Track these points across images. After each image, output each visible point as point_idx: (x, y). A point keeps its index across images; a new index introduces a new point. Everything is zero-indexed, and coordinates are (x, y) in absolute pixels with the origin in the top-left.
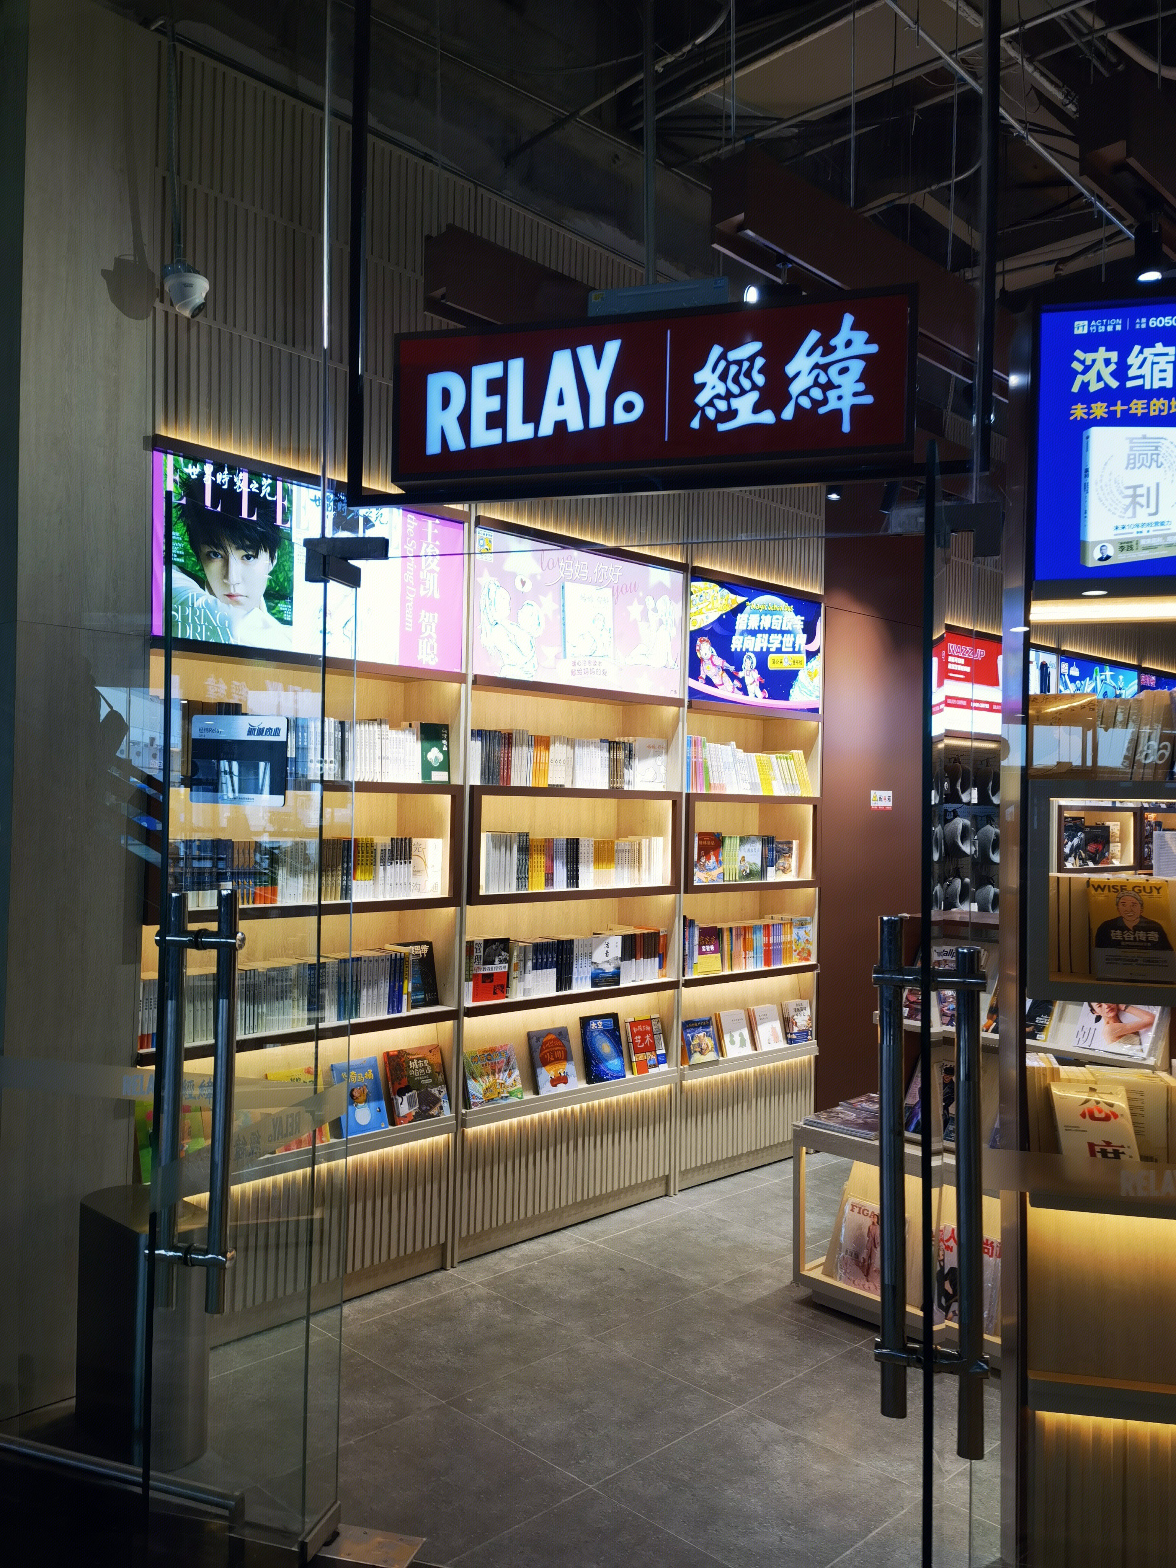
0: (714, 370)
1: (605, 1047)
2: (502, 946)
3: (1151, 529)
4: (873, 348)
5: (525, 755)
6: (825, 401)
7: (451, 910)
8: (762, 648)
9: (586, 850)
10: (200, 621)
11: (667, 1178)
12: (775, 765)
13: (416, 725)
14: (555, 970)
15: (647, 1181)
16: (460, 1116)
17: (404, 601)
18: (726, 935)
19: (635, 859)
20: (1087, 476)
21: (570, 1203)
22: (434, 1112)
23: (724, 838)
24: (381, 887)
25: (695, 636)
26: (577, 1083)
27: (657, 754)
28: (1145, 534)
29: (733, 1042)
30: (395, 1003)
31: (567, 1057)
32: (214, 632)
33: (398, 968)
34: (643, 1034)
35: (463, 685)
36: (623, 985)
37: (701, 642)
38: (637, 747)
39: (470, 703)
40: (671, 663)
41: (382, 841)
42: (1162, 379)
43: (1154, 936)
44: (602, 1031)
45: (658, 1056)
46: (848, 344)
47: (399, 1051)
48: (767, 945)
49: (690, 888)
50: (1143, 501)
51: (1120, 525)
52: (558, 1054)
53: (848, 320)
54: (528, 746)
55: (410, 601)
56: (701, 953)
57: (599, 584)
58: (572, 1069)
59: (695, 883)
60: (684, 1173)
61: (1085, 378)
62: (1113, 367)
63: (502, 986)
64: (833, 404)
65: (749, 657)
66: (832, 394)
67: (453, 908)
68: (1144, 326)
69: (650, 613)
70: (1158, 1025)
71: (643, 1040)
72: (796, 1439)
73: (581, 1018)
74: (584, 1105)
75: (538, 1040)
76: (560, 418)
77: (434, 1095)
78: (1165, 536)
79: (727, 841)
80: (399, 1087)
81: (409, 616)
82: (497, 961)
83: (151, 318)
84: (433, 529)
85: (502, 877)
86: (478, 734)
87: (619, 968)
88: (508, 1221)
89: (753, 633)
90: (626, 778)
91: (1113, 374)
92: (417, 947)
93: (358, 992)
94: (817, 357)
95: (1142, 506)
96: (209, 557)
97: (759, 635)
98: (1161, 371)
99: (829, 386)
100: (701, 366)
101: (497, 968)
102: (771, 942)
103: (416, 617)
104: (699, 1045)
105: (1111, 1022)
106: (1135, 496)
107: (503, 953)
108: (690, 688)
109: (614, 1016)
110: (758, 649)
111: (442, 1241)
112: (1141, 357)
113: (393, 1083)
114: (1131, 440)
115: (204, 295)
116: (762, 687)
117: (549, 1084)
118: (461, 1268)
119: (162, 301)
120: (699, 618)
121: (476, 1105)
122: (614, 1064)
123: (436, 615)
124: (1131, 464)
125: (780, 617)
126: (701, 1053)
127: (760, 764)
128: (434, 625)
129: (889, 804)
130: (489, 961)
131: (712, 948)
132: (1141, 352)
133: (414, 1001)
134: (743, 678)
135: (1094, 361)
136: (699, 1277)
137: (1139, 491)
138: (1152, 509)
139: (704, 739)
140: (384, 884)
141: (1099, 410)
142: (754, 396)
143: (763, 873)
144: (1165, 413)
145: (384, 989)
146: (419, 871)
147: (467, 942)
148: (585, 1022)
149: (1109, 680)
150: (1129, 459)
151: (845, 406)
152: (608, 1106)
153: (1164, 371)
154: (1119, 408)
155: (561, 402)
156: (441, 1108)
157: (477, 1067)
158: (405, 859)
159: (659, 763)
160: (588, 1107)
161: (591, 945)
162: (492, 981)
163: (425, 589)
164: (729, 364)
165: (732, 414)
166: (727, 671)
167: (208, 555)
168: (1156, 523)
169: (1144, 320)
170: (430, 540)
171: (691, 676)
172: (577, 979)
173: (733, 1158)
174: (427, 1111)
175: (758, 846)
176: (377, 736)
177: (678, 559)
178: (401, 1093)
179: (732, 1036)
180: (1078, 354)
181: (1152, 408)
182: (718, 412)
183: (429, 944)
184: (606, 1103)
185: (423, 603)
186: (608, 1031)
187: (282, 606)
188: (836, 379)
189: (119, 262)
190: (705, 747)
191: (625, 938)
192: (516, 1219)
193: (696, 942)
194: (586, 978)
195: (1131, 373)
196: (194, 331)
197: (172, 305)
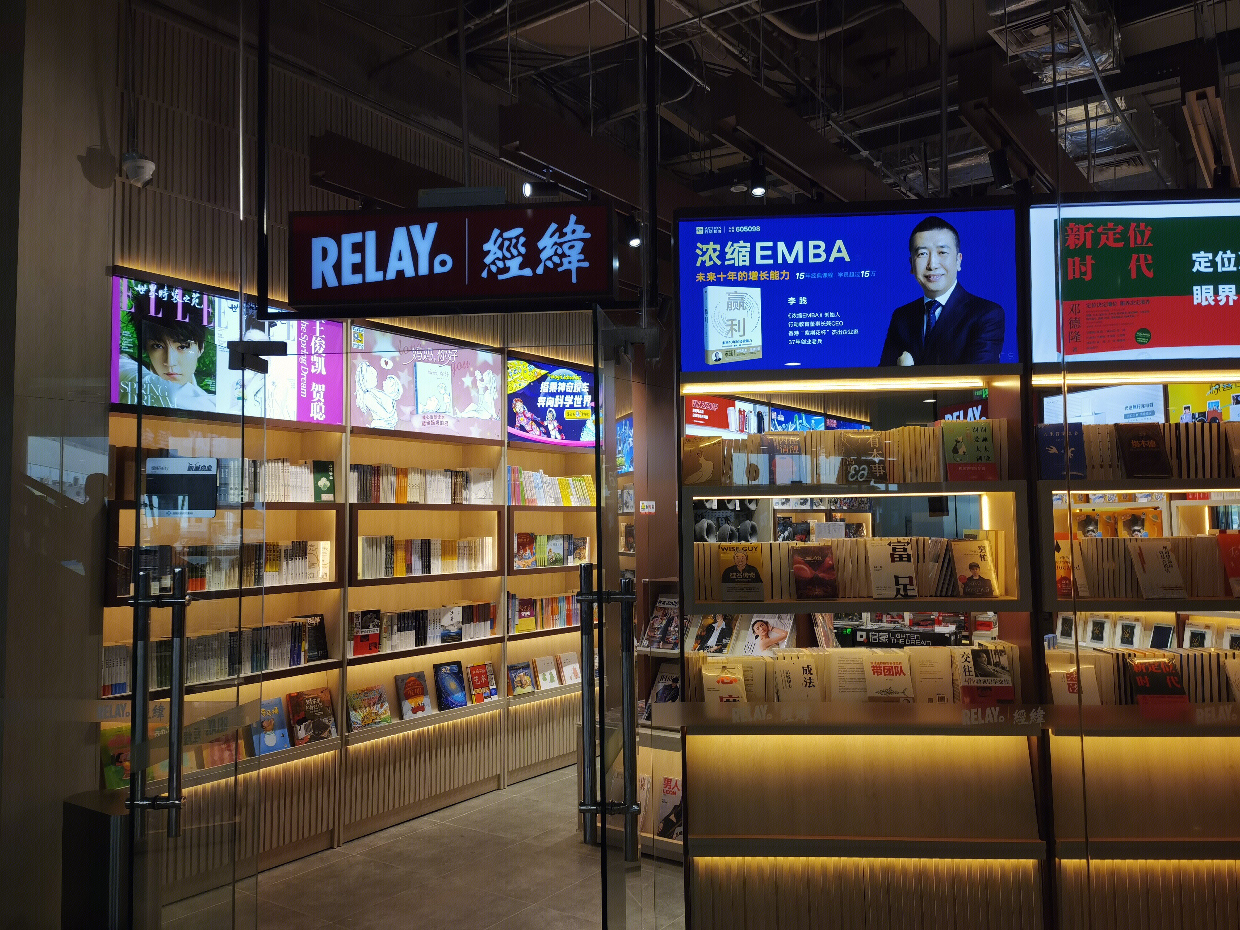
0: (495, 243)
1: (452, 685)
2: (375, 615)
3: (741, 344)
4: (588, 235)
5: (390, 482)
6: (561, 264)
7: (337, 591)
8: (559, 405)
9: (435, 547)
10: (146, 392)
11: (498, 777)
12: (572, 486)
13: (310, 462)
14: (414, 631)
15: (484, 779)
16: (344, 737)
17: (300, 376)
18: (539, 604)
19: (472, 553)
20: (707, 313)
21: (427, 797)
22: (324, 735)
23: (536, 537)
24: (284, 577)
25: (511, 397)
26: (431, 711)
27: (486, 479)
28: (738, 346)
29: (545, 679)
30: (295, 657)
31: (424, 693)
32: (157, 400)
33: (297, 633)
34: (480, 675)
35: (344, 434)
36: (464, 641)
37: (516, 401)
38: (472, 475)
39: (349, 446)
40: (495, 416)
41: (285, 543)
42: (743, 261)
43: (752, 575)
44: (449, 674)
45: (490, 690)
46: (574, 232)
47: (298, 693)
48: (569, 610)
49: (511, 572)
50: (736, 328)
51: (725, 341)
52: (417, 691)
53: (573, 218)
54: (392, 475)
55: (304, 377)
56: (520, 617)
57: (441, 363)
58: (427, 701)
59: (515, 568)
60: (511, 773)
61: (704, 259)
62: (717, 253)
63: (375, 644)
64: (566, 266)
65: (551, 412)
66: (565, 260)
67: (338, 590)
68: (733, 231)
69: (479, 383)
70: (789, 637)
71: (480, 679)
72: (569, 918)
73: (434, 665)
74: (437, 725)
75: (402, 681)
76: (400, 268)
77: (324, 723)
78: (748, 348)
79: (538, 538)
80: (298, 718)
81: (304, 386)
82: (371, 627)
83: (112, 188)
84: (320, 327)
85: (374, 567)
86: (355, 467)
87: (460, 629)
88: (381, 811)
89: (553, 395)
90: (464, 496)
91: (718, 257)
92: (312, 619)
93: (267, 651)
94: (556, 238)
95: (736, 331)
96: (153, 348)
97: (557, 397)
98: (743, 256)
99: (563, 255)
100: (487, 240)
101: (372, 631)
102: (571, 608)
103: (309, 387)
104: (520, 681)
105: (764, 638)
106: (732, 325)
107: (376, 620)
108: (509, 433)
109: (458, 663)
110: (556, 406)
111: (331, 828)
112: (732, 248)
113: (293, 716)
114: (729, 294)
115: (151, 173)
116: (560, 432)
117: (410, 712)
118: (345, 846)
119: (120, 176)
120: (514, 385)
121: (356, 728)
122: (459, 696)
123: (324, 386)
124: (730, 307)
125: (572, 384)
126: (522, 687)
127: (561, 484)
128: (322, 393)
129: (653, 510)
130: (365, 626)
131: (529, 613)
132: (732, 245)
133: (310, 657)
134: (547, 426)
135: (707, 249)
136: (516, 835)
137: (735, 322)
138: (742, 333)
139: (520, 468)
140: (287, 574)
141: (711, 277)
142: (519, 260)
143: (565, 560)
144: (746, 280)
145: (287, 648)
146: (313, 564)
147: (349, 613)
148: (437, 667)
149: (805, 423)
150: (728, 304)
151: (573, 267)
152: (454, 726)
153: (745, 256)
154: (722, 276)
155: (400, 259)
156: (330, 732)
157: (357, 702)
158: (302, 556)
159: (488, 485)
160: (439, 727)
161: (440, 613)
162: (368, 640)
163: (315, 368)
164: (504, 240)
165: (506, 270)
166: (535, 421)
167: (153, 346)
168: (744, 341)
169: (733, 228)
170: (318, 334)
171: (509, 425)
172: (430, 637)
173: (547, 761)
174: (319, 734)
175: (561, 541)
176: (281, 471)
177: (497, 346)
178: (300, 723)
179: (544, 675)
180: (699, 245)
181: (739, 276)
182: (498, 268)
183: (321, 616)
184: (453, 724)
185: (314, 378)
186: (454, 674)
187: (208, 381)
188: (567, 252)
189: (90, 150)
190: (521, 473)
191: (464, 608)
192: (386, 810)
193: (517, 610)
194: (437, 636)
195: (728, 257)
196: (143, 195)
197: (127, 177)
